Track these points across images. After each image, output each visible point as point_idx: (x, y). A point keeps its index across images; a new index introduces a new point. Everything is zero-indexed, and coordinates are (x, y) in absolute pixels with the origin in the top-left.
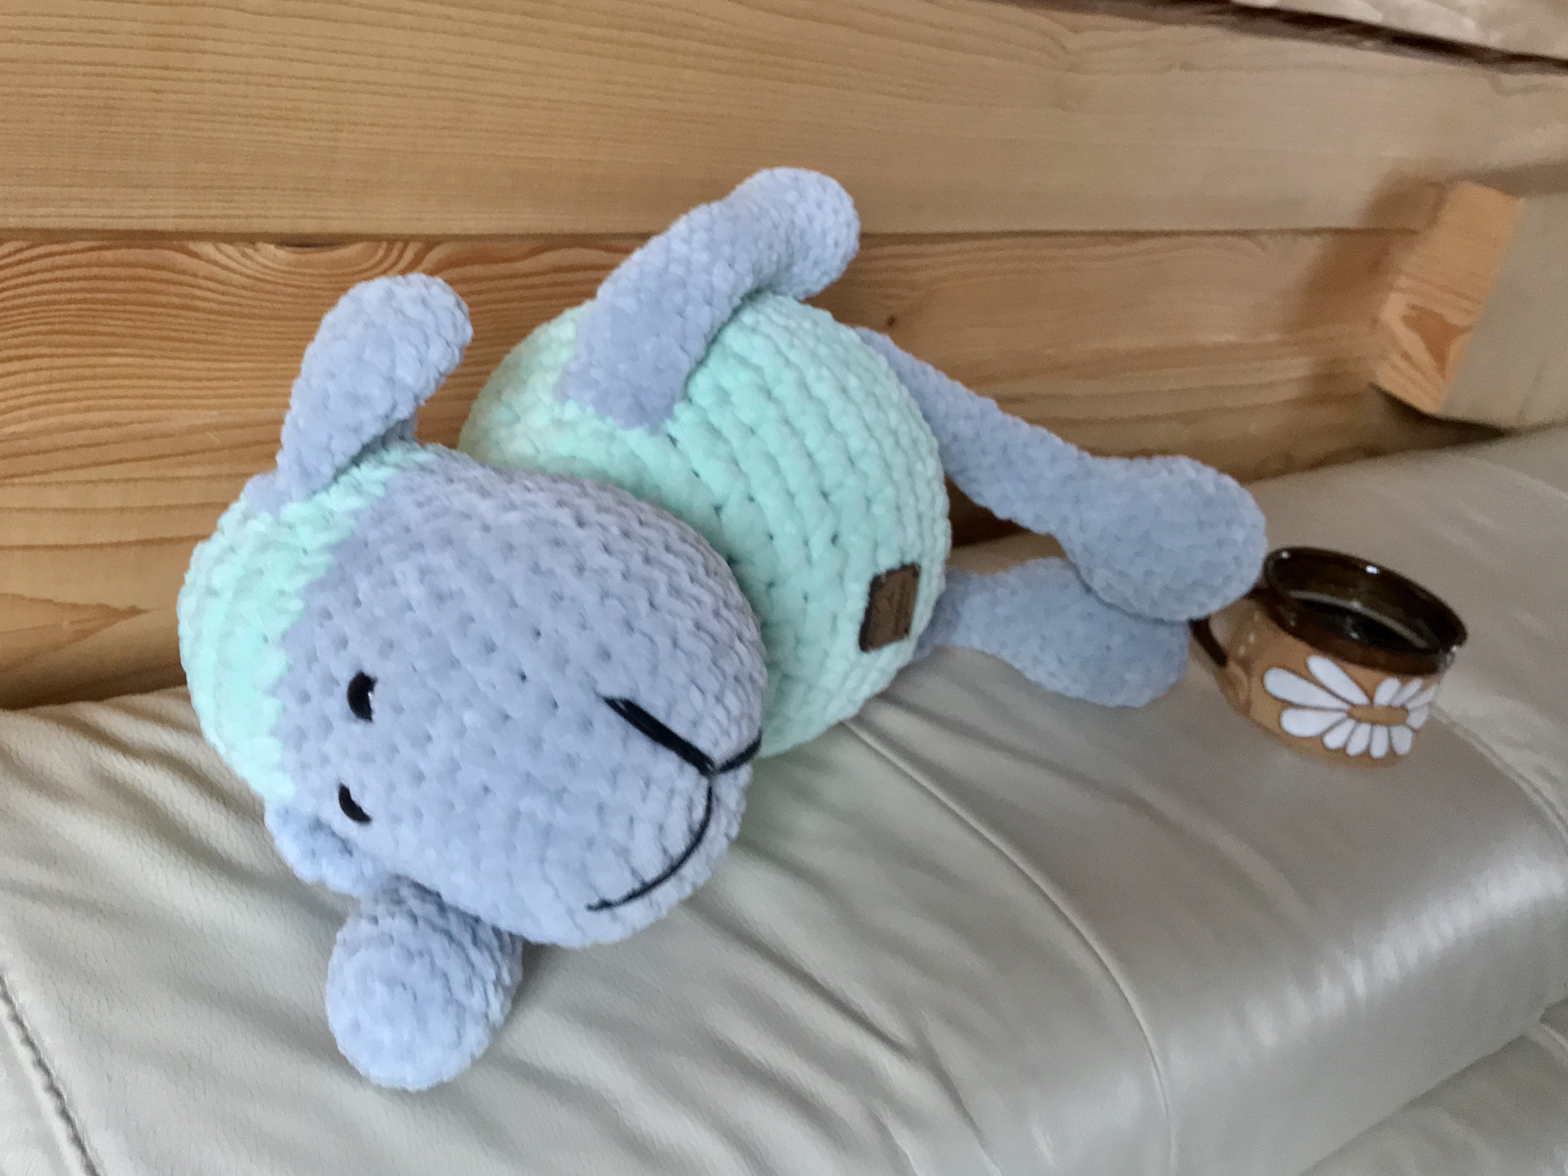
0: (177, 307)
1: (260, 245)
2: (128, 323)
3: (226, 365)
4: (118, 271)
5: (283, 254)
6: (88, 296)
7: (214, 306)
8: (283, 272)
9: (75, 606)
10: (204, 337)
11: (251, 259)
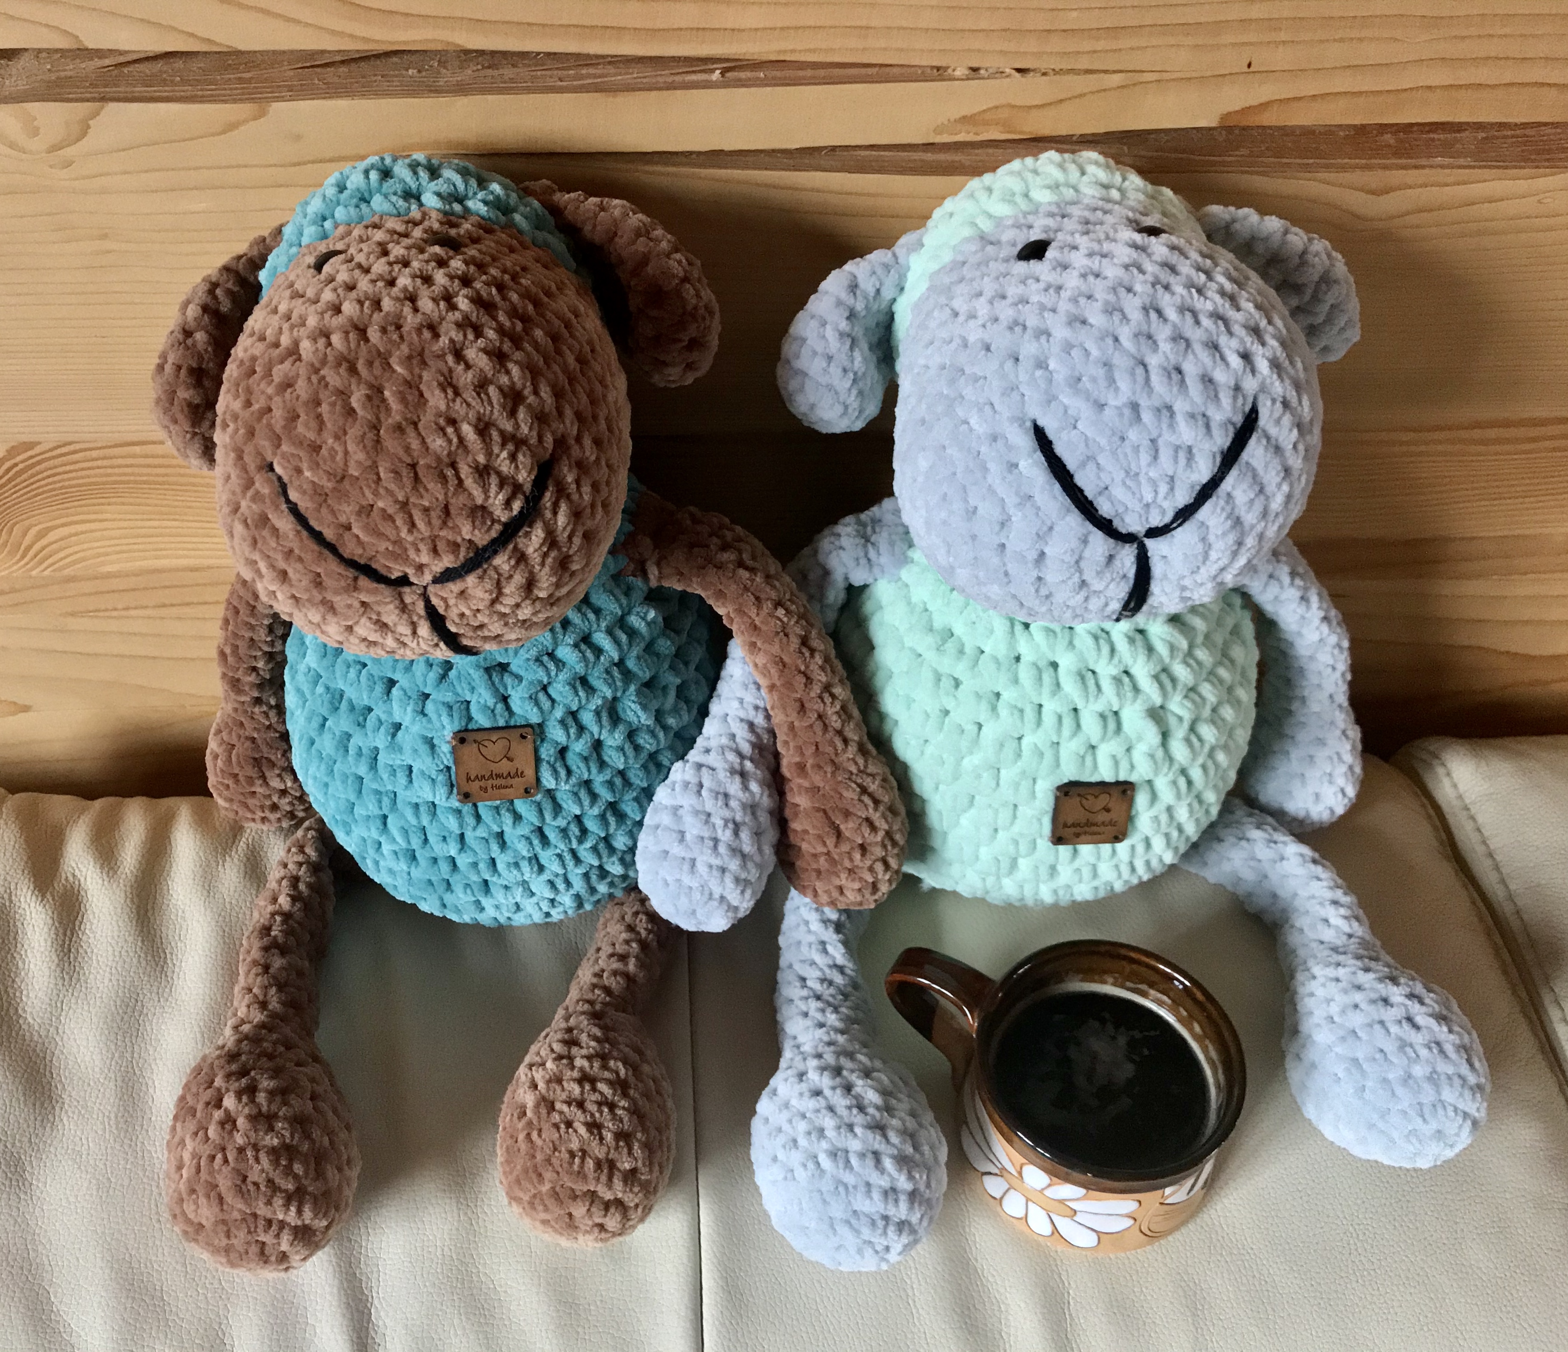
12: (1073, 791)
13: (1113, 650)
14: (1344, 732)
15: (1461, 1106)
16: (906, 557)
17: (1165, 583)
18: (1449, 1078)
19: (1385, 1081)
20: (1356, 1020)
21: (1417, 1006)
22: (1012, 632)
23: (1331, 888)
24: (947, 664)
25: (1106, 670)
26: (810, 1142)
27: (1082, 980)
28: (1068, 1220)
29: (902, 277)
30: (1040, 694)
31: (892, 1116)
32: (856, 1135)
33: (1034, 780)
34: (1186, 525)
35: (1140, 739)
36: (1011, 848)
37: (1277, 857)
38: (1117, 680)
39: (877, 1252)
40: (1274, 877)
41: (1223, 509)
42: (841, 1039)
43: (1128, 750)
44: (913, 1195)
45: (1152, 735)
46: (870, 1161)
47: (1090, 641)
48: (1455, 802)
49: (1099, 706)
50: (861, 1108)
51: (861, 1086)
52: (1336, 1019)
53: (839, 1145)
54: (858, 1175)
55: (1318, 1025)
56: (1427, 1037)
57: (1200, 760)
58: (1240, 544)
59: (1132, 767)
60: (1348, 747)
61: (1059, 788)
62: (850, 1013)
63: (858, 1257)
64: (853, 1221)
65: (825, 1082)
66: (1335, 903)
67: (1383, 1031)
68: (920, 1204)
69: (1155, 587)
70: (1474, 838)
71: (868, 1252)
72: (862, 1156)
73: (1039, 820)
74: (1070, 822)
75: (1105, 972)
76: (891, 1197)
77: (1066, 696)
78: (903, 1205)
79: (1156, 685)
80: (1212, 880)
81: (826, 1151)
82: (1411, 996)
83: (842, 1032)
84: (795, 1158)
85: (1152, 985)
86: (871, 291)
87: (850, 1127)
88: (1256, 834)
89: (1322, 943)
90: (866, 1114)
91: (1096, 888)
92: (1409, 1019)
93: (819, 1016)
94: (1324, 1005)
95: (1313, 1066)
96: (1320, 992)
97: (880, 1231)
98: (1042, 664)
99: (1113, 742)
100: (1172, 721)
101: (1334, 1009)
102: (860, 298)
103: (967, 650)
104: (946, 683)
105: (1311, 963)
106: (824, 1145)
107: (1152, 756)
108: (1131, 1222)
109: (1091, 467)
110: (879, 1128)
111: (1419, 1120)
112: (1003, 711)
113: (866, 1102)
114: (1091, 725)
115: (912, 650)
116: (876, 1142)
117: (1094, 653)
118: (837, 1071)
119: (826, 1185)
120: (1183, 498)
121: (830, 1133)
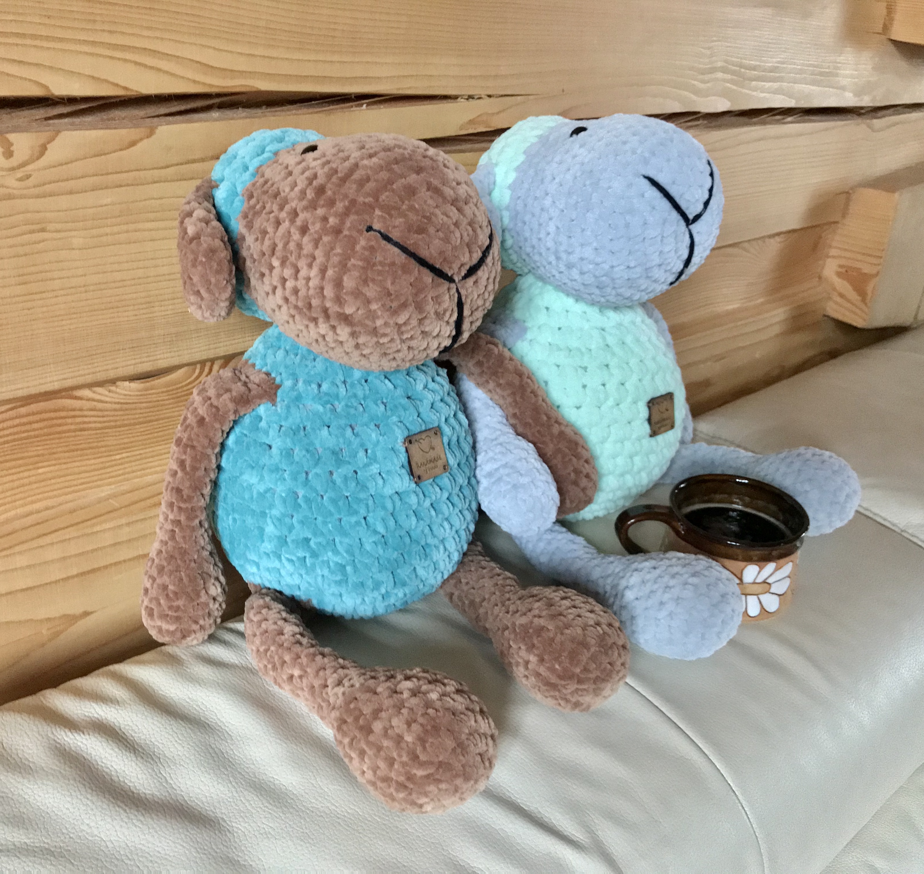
0: (75, 431)
1: (119, 383)
2: (46, 447)
3: (113, 458)
4: (31, 418)
5: (135, 385)
6: (16, 437)
7: (99, 425)
8: (137, 395)
9: (49, 620)
10: (96, 444)
11: (116, 393)
12: (654, 403)
74: (656, 422)
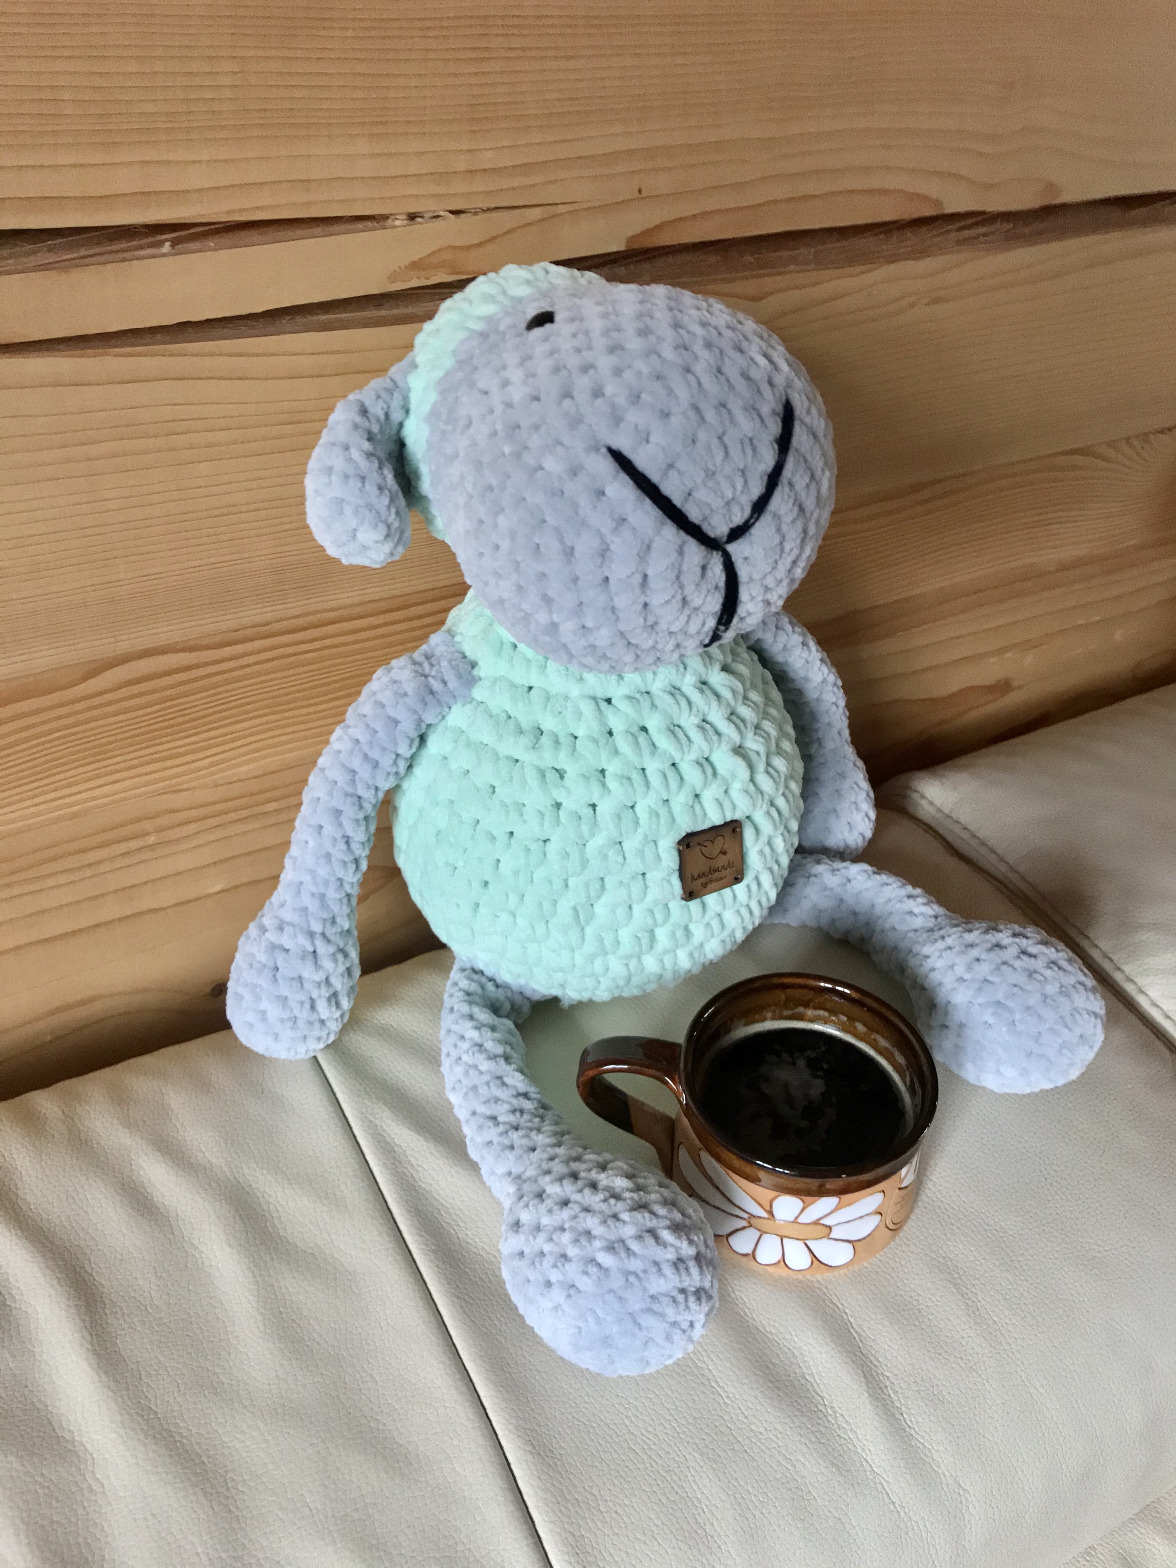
12: (694, 841)
13: (689, 703)
14: (855, 765)
15: (1090, 1008)
16: (473, 677)
17: (752, 585)
18: (1074, 987)
19: (1028, 1008)
20: (984, 969)
21: (1024, 941)
22: (599, 710)
23: (900, 887)
24: (548, 758)
25: (689, 721)
26: (582, 1248)
27: (746, 1025)
28: (825, 1241)
29: (406, 399)
30: (641, 756)
31: (649, 1193)
32: (624, 1222)
33: (655, 842)
34: (762, 518)
35: (734, 776)
36: (649, 920)
37: (845, 881)
38: (700, 728)
39: (684, 1331)
40: (850, 900)
41: (789, 496)
42: (561, 1151)
43: (726, 792)
44: (698, 1258)
45: (743, 772)
46: (650, 1241)
47: (668, 699)
48: (938, 815)
49: (693, 755)
50: (617, 1197)
51: (603, 1179)
52: (967, 976)
53: (613, 1238)
54: (644, 1258)
55: (954, 989)
56: (1045, 960)
57: (781, 791)
58: (805, 531)
59: (734, 807)
60: (861, 776)
61: (680, 843)
62: (553, 1128)
63: (667, 1345)
64: (655, 1307)
65: (568, 1189)
66: (909, 897)
67: (1010, 968)
68: (707, 1266)
69: (744, 594)
70: (966, 835)
71: (677, 1336)
72: (639, 1237)
73: (669, 881)
74: (696, 874)
75: (764, 1008)
76: (681, 1266)
77: (665, 752)
78: (694, 1271)
79: (732, 725)
80: (794, 923)
81: (602, 1249)
82: (1015, 935)
83: (559, 1145)
84: (572, 1270)
85: (806, 1005)
86: (381, 414)
87: (615, 1217)
88: (820, 869)
89: (916, 931)
90: (625, 1200)
91: (723, 941)
92: (1024, 952)
93: (526, 1142)
94: (950, 971)
95: (962, 1026)
96: (939, 964)
97: (682, 1307)
98: (635, 729)
99: (714, 786)
100: (753, 756)
101: (960, 970)
102: (373, 421)
103: (562, 739)
104: (551, 776)
105: (916, 948)
106: (597, 1244)
107: (746, 791)
108: (878, 1217)
109: (673, 473)
110: (641, 1207)
111: (1066, 1031)
112: (612, 783)
113: (618, 1190)
114: (692, 775)
115: (508, 758)
116: (645, 1220)
117: (676, 707)
118: (575, 1176)
119: (616, 1282)
120: (757, 490)
121: (598, 1230)
